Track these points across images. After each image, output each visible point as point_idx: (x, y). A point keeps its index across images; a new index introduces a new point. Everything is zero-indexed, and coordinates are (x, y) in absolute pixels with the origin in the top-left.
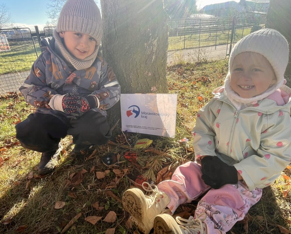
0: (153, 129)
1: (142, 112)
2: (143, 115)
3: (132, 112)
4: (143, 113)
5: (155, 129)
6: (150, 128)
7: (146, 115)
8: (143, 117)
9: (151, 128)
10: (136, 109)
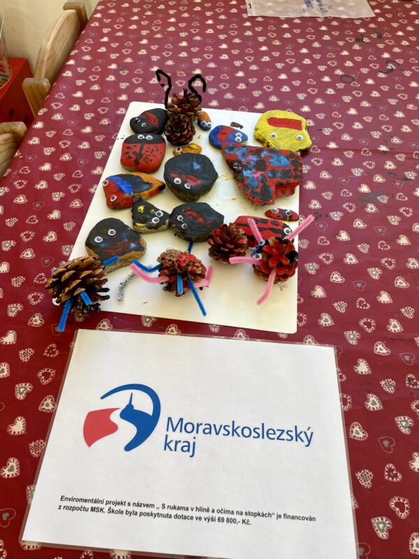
0: (225, 516)
1: (170, 419)
2: (174, 436)
3: (115, 418)
4: (175, 423)
5: (239, 518)
6: (210, 514)
7: (189, 437)
8: (172, 445)
9: (216, 515)
10: (143, 404)
